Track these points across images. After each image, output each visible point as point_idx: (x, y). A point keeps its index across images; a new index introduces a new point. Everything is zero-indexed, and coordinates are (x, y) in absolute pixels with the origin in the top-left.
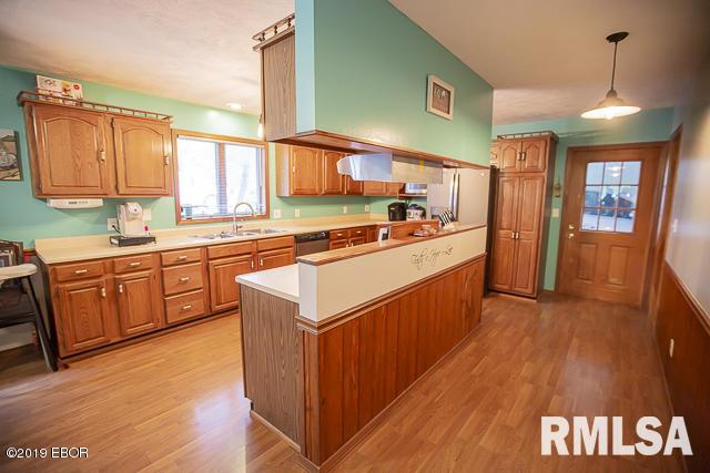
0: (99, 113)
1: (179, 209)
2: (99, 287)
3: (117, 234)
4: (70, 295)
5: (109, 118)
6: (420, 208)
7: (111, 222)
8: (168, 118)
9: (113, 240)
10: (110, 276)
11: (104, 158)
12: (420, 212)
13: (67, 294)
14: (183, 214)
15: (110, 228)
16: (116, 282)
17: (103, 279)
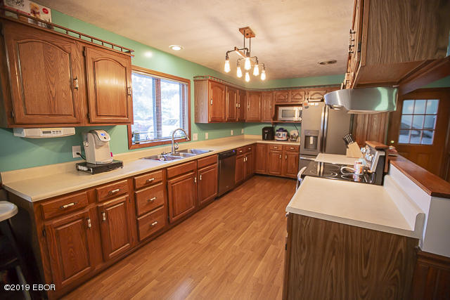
0: (72, 40)
1: (130, 135)
2: (84, 218)
3: (83, 161)
4: (58, 232)
5: (81, 45)
6: (286, 131)
7: (76, 149)
8: (129, 52)
9: (80, 167)
10: (93, 206)
11: (77, 86)
12: (286, 133)
13: (54, 231)
14: (133, 139)
15: (75, 155)
16: (99, 211)
17: (87, 210)
